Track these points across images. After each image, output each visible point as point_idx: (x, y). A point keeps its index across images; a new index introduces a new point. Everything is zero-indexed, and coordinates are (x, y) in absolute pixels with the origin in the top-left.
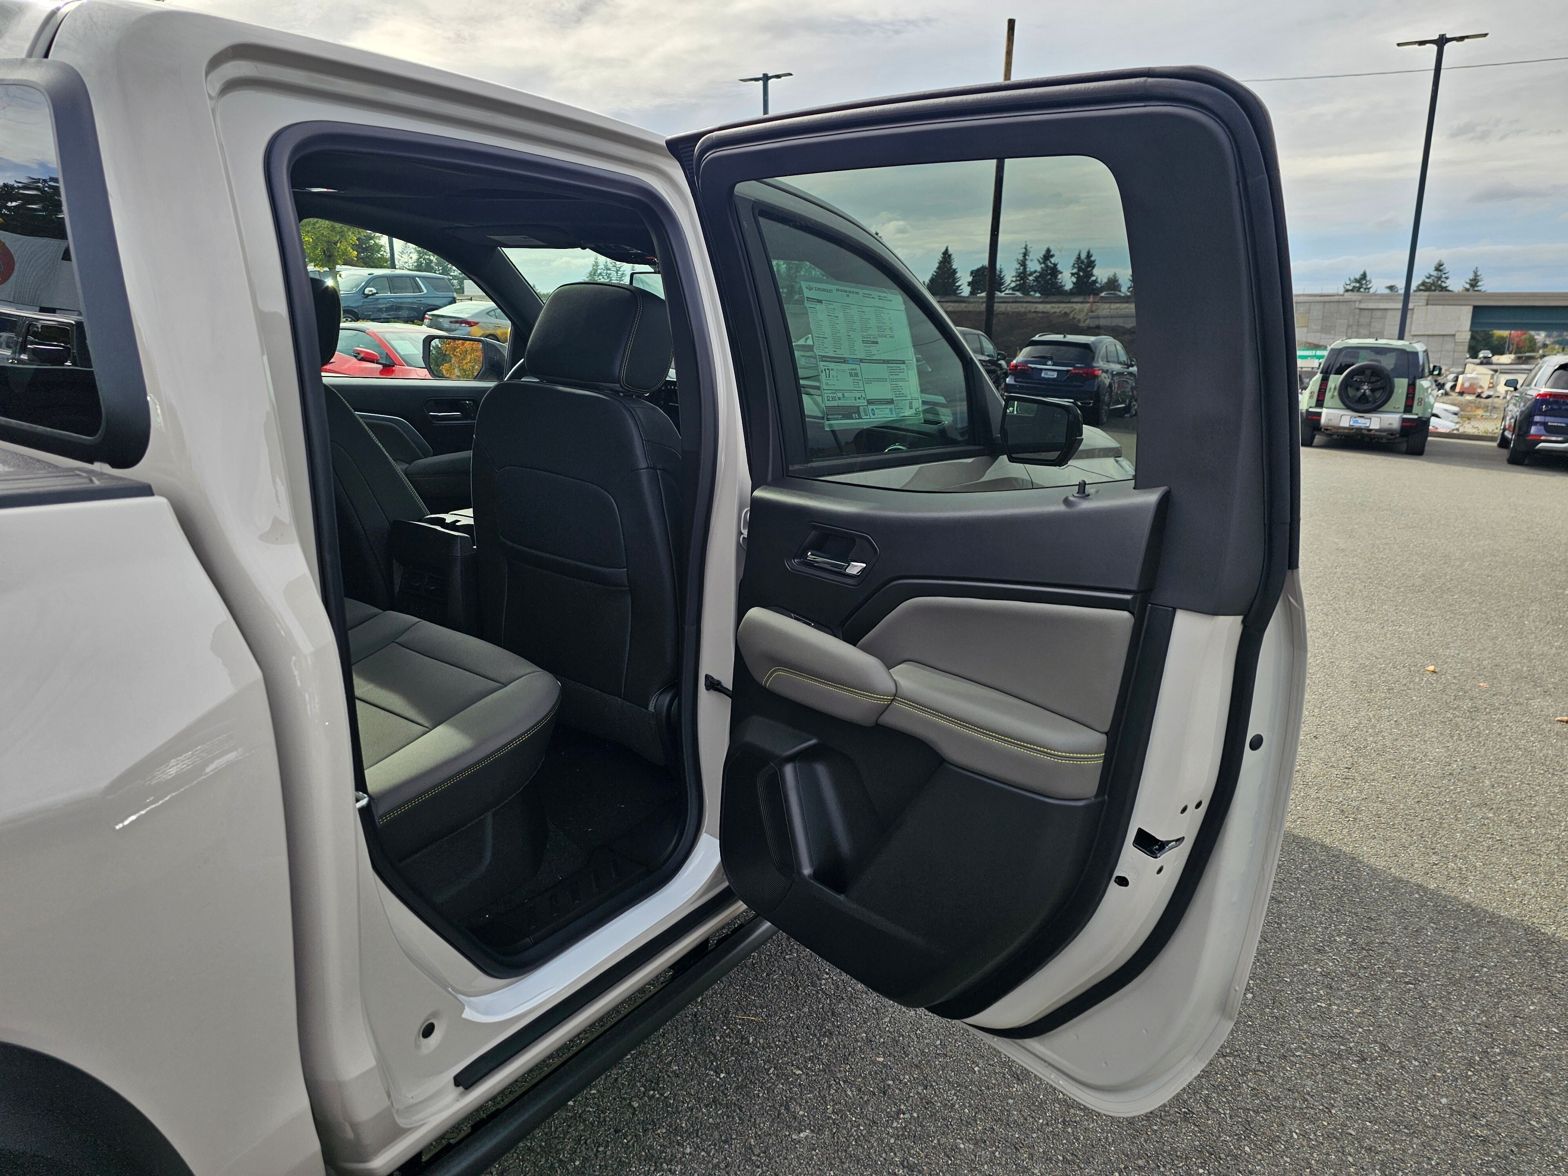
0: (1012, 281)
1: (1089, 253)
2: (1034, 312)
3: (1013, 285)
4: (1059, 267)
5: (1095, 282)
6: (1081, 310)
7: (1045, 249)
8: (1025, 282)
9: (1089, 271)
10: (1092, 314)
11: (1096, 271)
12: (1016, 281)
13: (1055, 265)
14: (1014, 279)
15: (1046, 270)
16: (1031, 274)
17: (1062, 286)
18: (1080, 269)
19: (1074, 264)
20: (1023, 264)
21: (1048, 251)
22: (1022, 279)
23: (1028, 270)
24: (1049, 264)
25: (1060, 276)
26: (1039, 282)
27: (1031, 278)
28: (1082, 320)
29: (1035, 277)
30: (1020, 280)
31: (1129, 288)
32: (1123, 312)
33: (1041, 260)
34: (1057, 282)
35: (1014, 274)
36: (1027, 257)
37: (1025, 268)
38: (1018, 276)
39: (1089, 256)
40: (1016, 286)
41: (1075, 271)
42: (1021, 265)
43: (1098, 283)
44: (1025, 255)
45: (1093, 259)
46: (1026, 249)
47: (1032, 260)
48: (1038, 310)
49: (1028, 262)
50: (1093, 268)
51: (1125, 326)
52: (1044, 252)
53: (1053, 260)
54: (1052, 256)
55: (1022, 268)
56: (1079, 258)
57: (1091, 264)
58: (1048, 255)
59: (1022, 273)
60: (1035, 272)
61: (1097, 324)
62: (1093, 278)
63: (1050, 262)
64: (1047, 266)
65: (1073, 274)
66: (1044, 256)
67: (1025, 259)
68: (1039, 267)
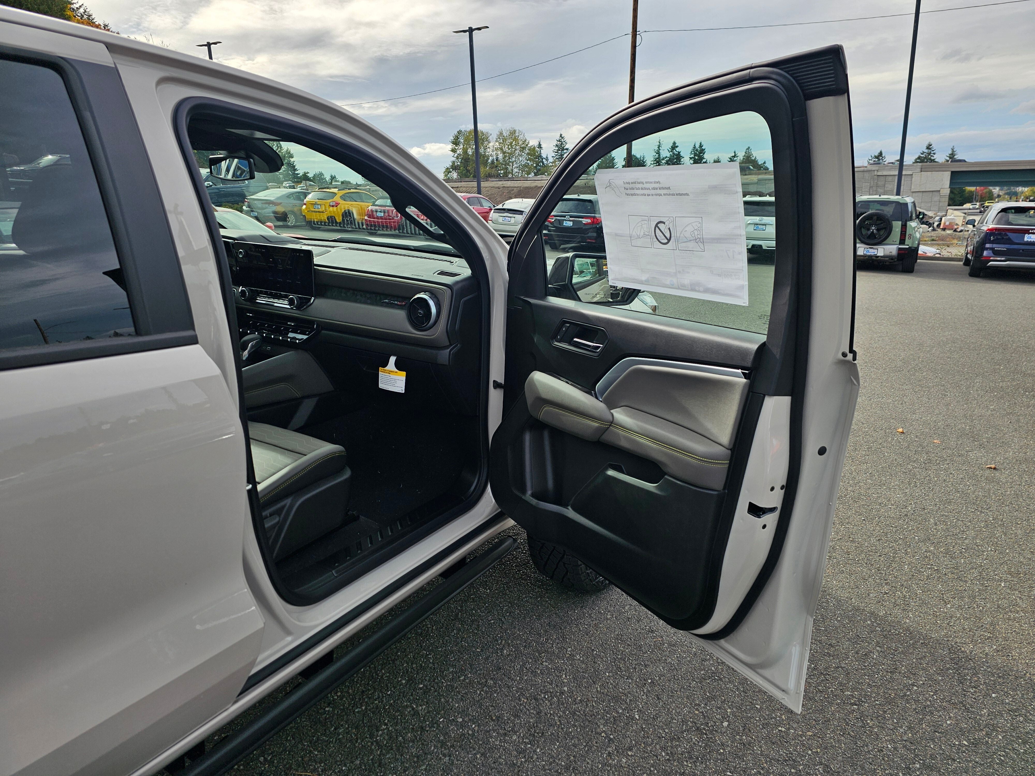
0: (651, 164)
1: (701, 144)
4: (682, 154)
5: (706, 163)
7: (673, 142)
8: (659, 165)
9: (701, 156)
11: (705, 156)
12: (654, 163)
13: (679, 153)
15: (673, 156)
16: (663, 159)
18: (695, 155)
19: (692, 151)
20: (658, 153)
23: (661, 156)
24: (675, 152)
25: (682, 160)
27: (663, 161)
29: (667, 161)
30: (656, 163)
33: (670, 150)
35: (652, 159)
37: (659, 155)
38: (655, 161)
39: (701, 146)
41: (693, 156)
44: (659, 147)
45: (703, 148)
46: (659, 142)
47: (663, 150)
49: (660, 151)
50: (704, 154)
52: (671, 144)
53: (677, 149)
54: (677, 147)
55: (657, 155)
56: (695, 147)
57: (702, 151)
58: (674, 147)
59: (657, 158)
60: (666, 157)
64: (674, 154)
65: (691, 158)
66: (672, 147)
67: (660, 149)
68: (668, 154)
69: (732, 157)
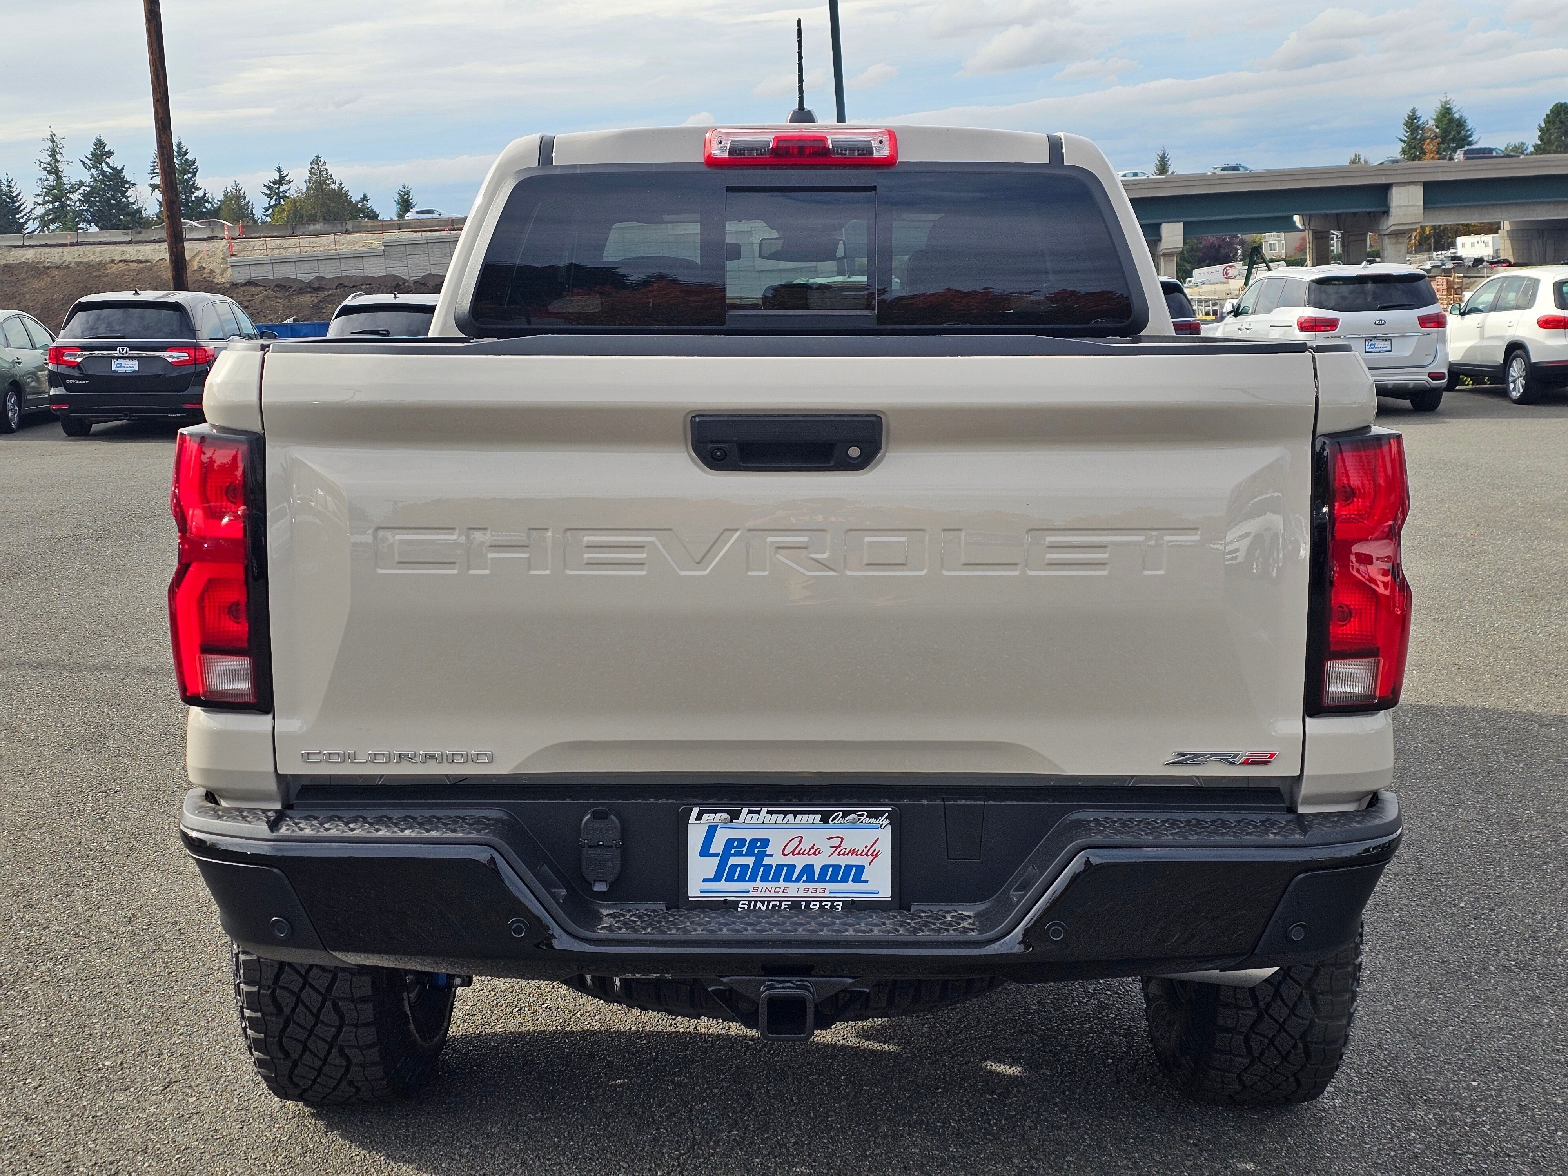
0: (37, 203)
2: (121, 261)
3: (40, 210)
4: (127, 175)
5: (203, 199)
6: (212, 254)
7: (94, 141)
8: (63, 206)
9: (187, 181)
10: (233, 258)
11: (199, 181)
12: (46, 203)
13: (118, 171)
14: (40, 200)
15: (104, 181)
16: (73, 189)
17: (139, 211)
19: (151, 168)
20: (55, 171)
21: (100, 144)
22: (56, 199)
23: (65, 180)
24: (107, 169)
25: (129, 192)
26: (92, 204)
27: (75, 197)
28: (218, 271)
29: (84, 195)
30: (52, 202)
31: (267, 210)
32: (290, 253)
33: (88, 162)
34: (129, 203)
35: (39, 190)
36: (58, 157)
37: (58, 178)
38: (47, 194)
39: (179, 150)
40: (47, 213)
41: (158, 180)
42: (49, 172)
43: (207, 201)
44: (53, 153)
45: (187, 156)
46: (53, 141)
47: (69, 163)
48: (127, 257)
50: (194, 174)
51: (300, 277)
52: (91, 148)
53: (111, 161)
54: (110, 153)
55: (51, 178)
57: (188, 167)
58: (100, 153)
59: (54, 188)
60: (81, 184)
61: (248, 277)
62: (199, 193)
63: (108, 164)
64: (103, 173)
65: (154, 187)
66: (92, 154)
67: (57, 161)
68: (86, 176)
69: (275, 183)
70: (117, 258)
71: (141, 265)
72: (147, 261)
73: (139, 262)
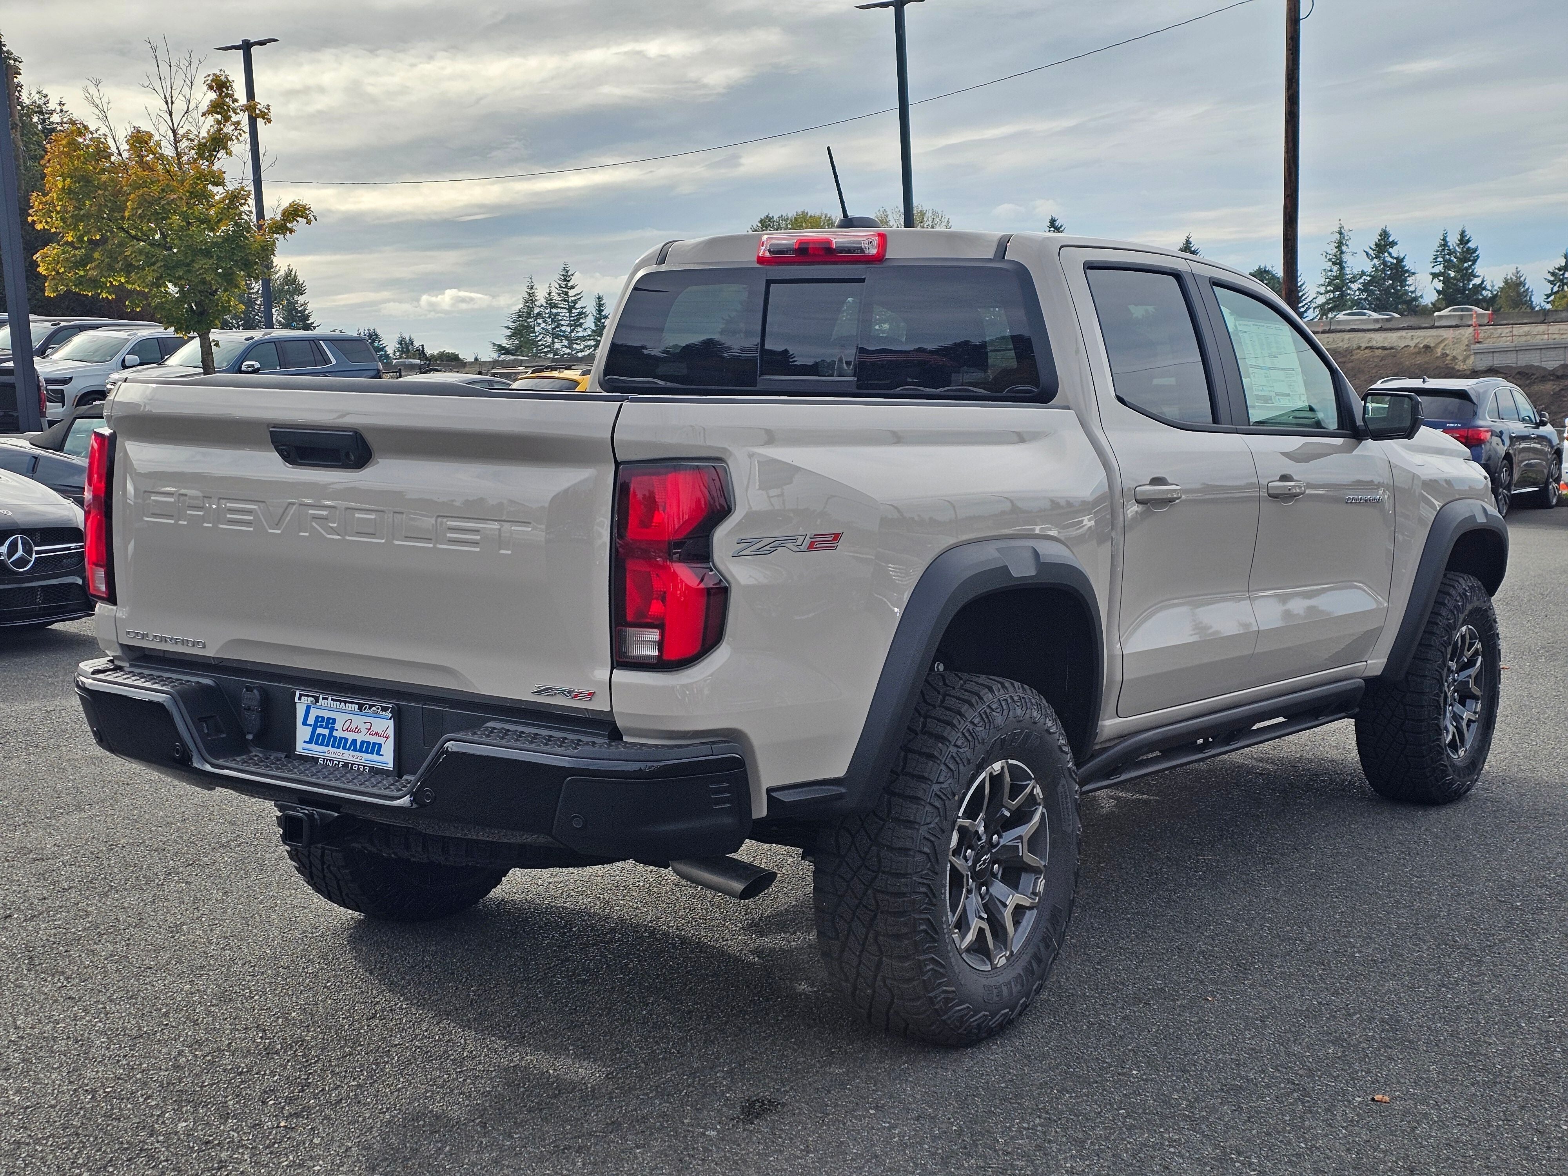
0: (1318, 293)
1: (1463, 234)
2: (1367, 348)
3: (1321, 300)
4: (1408, 264)
5: (1481, 287)
6: (1457, 341)
7: (1379, 231)
8: (1342, 295)
9: (1467, 269)
10: (1478, 345)
11: (1479, 269)
12: (1327, 292)
13: (1400, 260)
14: (1322, 290)
15: (1383, 270)
16: (1354, 280)
17: (1415, 299)
18: (1448, 265)
19: (1436, 257)
20: (1339, 262)
21: (1384, 234)
22: (1337, 288)
23: (1348, 271)
24: (1389, 259)
25: (1410, 281)
26: (1370, 293)
27: (1355, 286)
28: (1460, 358)
29: (1364, 284)
30: (1333, 292)
31: (1548, 296)
32: (1538, 340)
33: (1371, 252)
34: (1406, 293)
35: (1322, 281)
36: (1344, 248)
37: (1342, 268)
38: (1329, 284)
39: (1464, 240)
40: (1327, 303)
41: (1439, 268)
42: (1334, 263)
43: (1485, 289)
44: (1340, 245)
45: (1471, 245)
46: (1340, 233)
47: (1354, 254)
48: (1374, 344)
49: (1345, 258)
50: (1474, 262)
51: (1544, 365)
52: (1376, 238)
53: (1394, 251)
54: (1393, 244)
55: (1335, 268)
56: (1444, 244)
57: (1469, 255)
58: (1384, 243)
59: (1336, 277)
60: (1363, 273)
61: (1490, 364)
62: (1477, 281)
63: (1390, 254)
64: (1385, 263)
65: (1435, 275)
66: (1376, 245)
67: (1342, 252)
68: (1368, 266)
69: (1560, 269)
70: (1364, 345)
71: (1386, 352)
72: (1392, 348)
73: (1384, 348)
